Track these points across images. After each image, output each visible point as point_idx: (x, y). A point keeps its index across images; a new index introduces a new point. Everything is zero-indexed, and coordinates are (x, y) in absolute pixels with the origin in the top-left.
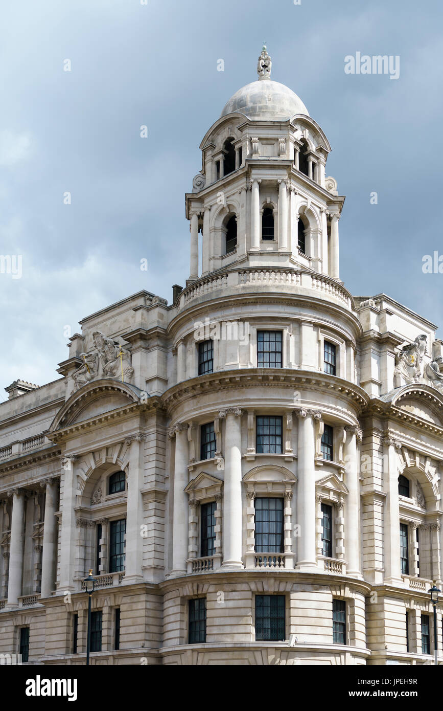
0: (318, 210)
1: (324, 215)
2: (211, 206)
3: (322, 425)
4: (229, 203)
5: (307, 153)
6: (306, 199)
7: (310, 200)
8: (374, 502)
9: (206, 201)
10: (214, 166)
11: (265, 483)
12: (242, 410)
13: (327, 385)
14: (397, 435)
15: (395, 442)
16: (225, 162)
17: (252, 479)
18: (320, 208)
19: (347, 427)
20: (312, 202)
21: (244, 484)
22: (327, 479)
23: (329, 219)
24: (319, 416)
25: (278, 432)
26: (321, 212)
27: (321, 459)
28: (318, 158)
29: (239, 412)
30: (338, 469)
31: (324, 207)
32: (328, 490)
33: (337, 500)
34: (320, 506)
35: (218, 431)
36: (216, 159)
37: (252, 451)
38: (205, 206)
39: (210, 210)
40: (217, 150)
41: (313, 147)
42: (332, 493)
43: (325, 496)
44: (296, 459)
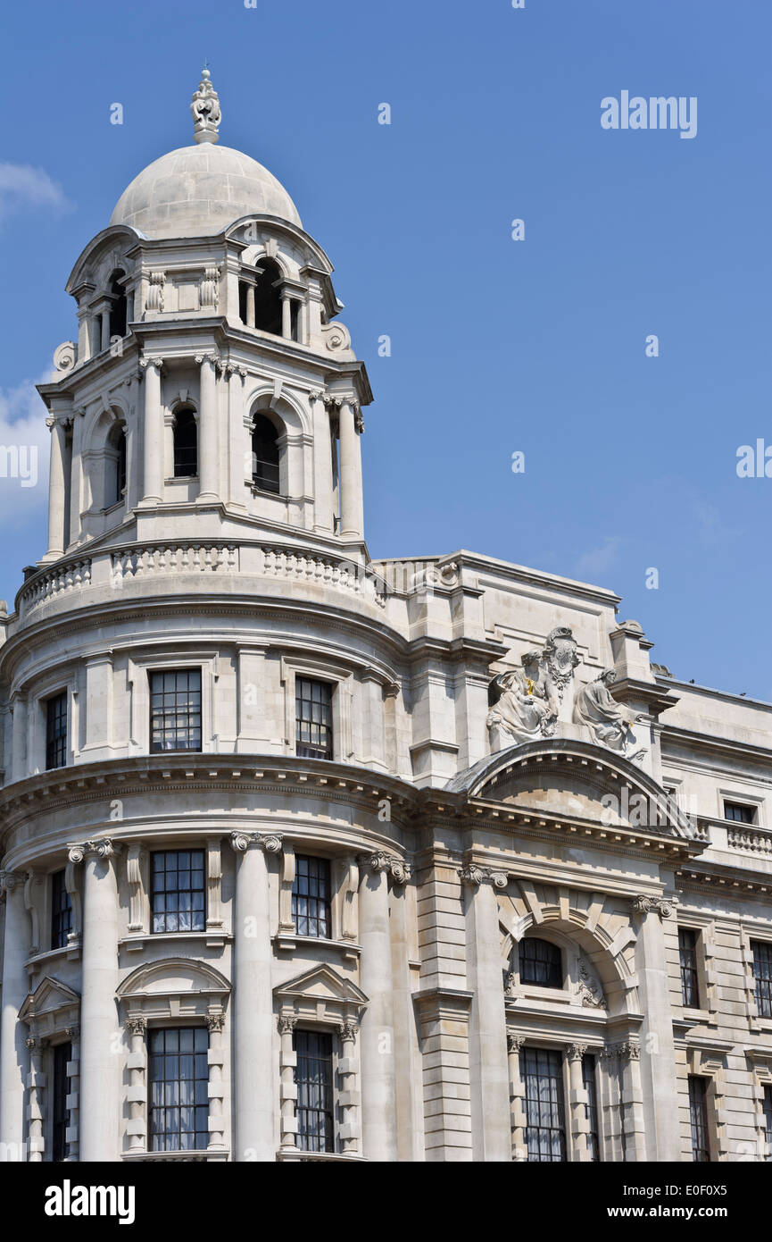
0: (303, 398)
1: (319, 405)
2: (85, 408)
3: (290, 859)
4: (114, 402)
5: (276, 284)
6: (272, 380)
7: (279, 379)
8: (441, 1014)
9: (77, 397)
10: (94, 324)
11: (165, 999)
12: (115, 843)
13: (292, 777)
14: (497, 857)
15: (492, 876)
16: (111, 315)
17: (140, 991)
18: (308, 392)
19: (361, 857)
20: (284, 384)
21: (123, 1005)
22: (308, 979)
23: (333, 410)
24: (277, 845)
25: (197, 884)
26: (312, 400)
27: (291, 935)
28: (303, 290)
29: (108, 849)
30: (340, 954)
31: (317, 387)
32: (313, 1002)
33: (340, 1021)
34: (289, 1038)
35: (73, 889)
36: (97, 310)
37: (139, 929)
38: (75, 406)
39: (83, 416)
40: (97, 294)
41: (291, 268)
42: (321, 1007)
43: (306, 1014)
44: (232, 941)
